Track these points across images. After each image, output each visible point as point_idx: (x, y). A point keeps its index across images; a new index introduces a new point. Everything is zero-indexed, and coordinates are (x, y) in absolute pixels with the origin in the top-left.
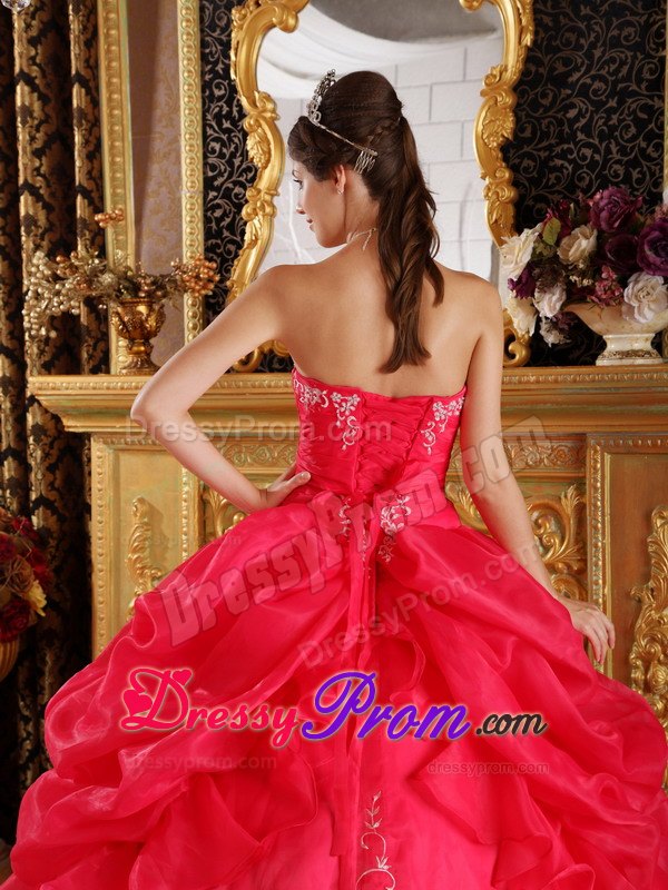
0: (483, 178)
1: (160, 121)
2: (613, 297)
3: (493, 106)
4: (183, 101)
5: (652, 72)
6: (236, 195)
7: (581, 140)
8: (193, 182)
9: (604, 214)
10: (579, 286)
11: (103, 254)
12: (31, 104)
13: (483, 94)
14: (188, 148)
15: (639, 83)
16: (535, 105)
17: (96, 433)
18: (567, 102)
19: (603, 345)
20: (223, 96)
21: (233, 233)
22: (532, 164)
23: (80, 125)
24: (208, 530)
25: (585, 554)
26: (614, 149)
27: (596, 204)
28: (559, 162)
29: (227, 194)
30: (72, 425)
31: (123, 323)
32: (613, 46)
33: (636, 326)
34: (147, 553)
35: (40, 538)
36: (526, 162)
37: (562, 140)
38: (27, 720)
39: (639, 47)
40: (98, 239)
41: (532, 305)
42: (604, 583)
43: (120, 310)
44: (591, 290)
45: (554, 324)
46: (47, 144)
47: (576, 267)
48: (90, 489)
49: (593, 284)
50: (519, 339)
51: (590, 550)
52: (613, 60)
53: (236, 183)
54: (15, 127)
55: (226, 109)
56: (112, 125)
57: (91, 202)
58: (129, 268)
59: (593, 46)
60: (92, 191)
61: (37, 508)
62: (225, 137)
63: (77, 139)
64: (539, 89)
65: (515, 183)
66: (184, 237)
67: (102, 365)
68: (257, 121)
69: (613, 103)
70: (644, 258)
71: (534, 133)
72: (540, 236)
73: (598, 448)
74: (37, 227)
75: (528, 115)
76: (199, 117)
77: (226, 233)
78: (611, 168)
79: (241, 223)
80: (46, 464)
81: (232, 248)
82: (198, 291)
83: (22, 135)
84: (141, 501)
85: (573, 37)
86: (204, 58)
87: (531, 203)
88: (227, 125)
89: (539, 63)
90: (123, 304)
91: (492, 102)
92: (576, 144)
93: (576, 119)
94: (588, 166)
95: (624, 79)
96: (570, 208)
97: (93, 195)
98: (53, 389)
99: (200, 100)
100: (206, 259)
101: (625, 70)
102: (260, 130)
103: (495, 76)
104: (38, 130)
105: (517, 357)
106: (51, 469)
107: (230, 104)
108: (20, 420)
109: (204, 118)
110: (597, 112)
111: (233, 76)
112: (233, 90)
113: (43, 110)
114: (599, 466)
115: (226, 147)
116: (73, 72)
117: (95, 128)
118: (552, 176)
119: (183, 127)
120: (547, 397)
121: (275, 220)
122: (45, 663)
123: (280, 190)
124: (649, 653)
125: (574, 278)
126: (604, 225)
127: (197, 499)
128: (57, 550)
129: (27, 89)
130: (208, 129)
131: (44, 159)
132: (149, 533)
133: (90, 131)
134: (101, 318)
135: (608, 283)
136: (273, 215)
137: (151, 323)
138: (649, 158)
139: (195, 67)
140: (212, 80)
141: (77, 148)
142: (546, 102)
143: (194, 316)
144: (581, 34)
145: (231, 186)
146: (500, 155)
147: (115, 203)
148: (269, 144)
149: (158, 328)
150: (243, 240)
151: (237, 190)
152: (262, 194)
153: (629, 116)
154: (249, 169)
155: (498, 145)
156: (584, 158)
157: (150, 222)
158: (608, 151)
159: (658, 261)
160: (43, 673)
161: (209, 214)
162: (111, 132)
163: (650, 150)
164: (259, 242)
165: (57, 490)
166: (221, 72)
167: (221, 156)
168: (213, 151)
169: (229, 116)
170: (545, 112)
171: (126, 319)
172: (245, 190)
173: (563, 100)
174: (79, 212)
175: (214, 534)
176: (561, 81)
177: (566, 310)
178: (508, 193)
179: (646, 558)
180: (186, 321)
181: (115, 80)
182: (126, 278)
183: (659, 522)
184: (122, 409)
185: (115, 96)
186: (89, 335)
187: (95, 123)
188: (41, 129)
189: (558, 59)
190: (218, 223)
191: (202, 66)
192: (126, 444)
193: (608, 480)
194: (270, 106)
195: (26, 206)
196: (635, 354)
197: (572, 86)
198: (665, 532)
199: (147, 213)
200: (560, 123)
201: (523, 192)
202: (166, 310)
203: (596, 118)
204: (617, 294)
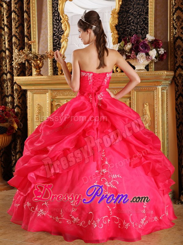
0: (111, 33)
1: (43, 21)
3: (113, 17)
4: (48, 16)
5: (146, 10)
6: (60, 37)
7: (132, 25)
8: (50, 34)
9: (133, 40)
11: (31, 50)
12: (15, 17)
13: (111, 15)
14: (49, 27)
15: (143, 12)
16: (122, 17)
17: (28, 89)
18: (129, 16)
19: (135, 68)
20: (57, 15)
21: (59, 45)
22: (122, 30)
23: (26, 22)
24: (53, 110)
26: (139, 26)
27: (132, 38)
29: (58, 37)
30: (23, 88)
31: (34, 65)
32: (138, 5)
34: (39, 116)
35: (17, 114)
36: (121, 29)
37: (128, 25)
38: (14, 156)
39: (143, 5)
40: (30, 47)
43: (34, 62)
44: (130, 56)
46: (19, 26)
47: (127, 51)
52: (138, 8)
53: (60, 34)
54: (12, 22)
55: (58, 18)
56: (33, 22)
57: (28, 39)
58: (36, 53)
59: (134, 4)
61: (16, 107)
62: (57, 24)
63: (25, 25)
64: (123, 14)
65: (118, 34)
66: (49, 46)
67: (31, 74)
68: (64, 20)
70: (140, 49)
71: (122, 23)
72: (120, 45)
74: (16, 44)
75: (121, 19)
76: (52, 20)
77: (58, 45)
78: (138, 30)
79: (61, 43)
80: (18, 97)
81: (59, 49)
82: (51, 58)
83: (13, 24)
84: (38, 104)
85: (130, 3)
86: (53, 7)
87: (122, 38)
88: (58, 21)
89: (123, 8)
90: (34, 61)
93: (131, 20)
94: (133, 30)
95: (140, 12)
96: (127, 39)
97: (29, 37)
98: (19, 79)
99: (52, 16)
100: (53, 51)
101: (141, 10)
102: (64, 23)
103: (114, 11)
104: (17, 23)
105: (118, 71)
106: (19, 99)
107: (58, 17)
108: (12, 88)
109: (53, 20)
110: (135, 18)
111: (59, 11)
112: (59, 14)
113: (18, 19)
114: (134, 94)
115: (57, 26)
116: (25, 10)
118: (126, 32)
119: (48, 22)
122: (18, 142)
123: (69, 36)
125: (127, 54)
126: (133, 43)
127: (50, 104)
128: (20, 117)
129: (14, 14)
130: (54, 22)
131: (18, 29)
132: (40, 111)
133: (28, 23)
134: (30, 64)
135: (133, 54)
136: (67, 41)
137: (41, 65)
139: (51, 9)
140: (55, 12)
141: (25, 27)
142: (125, 16)
143: (51, 64)
144: (132, 2)
145: (59, 35)
146: (115, 28)
147: (33, 39)
148: (66, 26)
150: (61, 47)
152: (65, 36)
153: (141, 19)
154: (63, 31)
155: (115, 26)
156: (133, 28)
157: (41, 43)
158: (137, 27)
159: (143, 50)
160: (17, 145)
161: (54, 41)
162: (33, 23)
163: (146, 27)
164: (64, 47)
165: (20, 103)
166: (56, 10)
167: (57, 28)
168: (55, 27)
169: (58, 20)
170: (124, 18)
171: (35, 64)
172: (62, 36)
174: (25, 41)
176: (128, 12)
177: (127, 60)
178: (117, 36)
179: (143, 113)
180: (49, 65)
181: (34, 12)
182: (35, 55)
183: (146, 106)
184: (34, 83)
185: (34, 15)
186: (28, 68)
187: (29, 21)
188: (18, 23)
189: (127, 7)
190: (56, 43)
191: (53, 9)
192: (35, 92)
193: (135, 97)
194: (67, 17)
195: (14, 40)
196: (141, 70)
197: (130, 13)
198: (147, 108)
199: (41, 41)
200: (128, 21)
201: (120, 36)
202: (44, 62)
203: (135, 20)
204: (135, 57)
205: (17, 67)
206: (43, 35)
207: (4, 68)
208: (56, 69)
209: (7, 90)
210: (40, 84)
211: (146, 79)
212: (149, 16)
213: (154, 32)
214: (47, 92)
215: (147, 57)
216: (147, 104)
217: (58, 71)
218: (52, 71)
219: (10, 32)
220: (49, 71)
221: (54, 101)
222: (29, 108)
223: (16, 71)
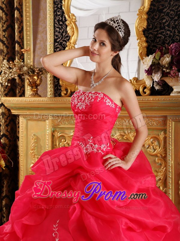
0: (138, 40)
1: (41, 22)
2: (176, 75)
3: (141, 19)
4: (48, 16)
6: (64, 44)
7: (167, 29)
8: (51, 40)
9: (173, 51)
10: (166, 72)
11: (23, 62)
12: (3, 16)
13: (138, 15)
14: (49, 30)
16: (153, 18)
17: (21, 115)
18: (163, 17)
19: (173, 90)
20: (60, 14)
22: (152, 36)
23: (17, 23)
24: (54, 144)
25: (166, 151)
26: (176, 32)
27: (171, 48)
28: (160, 35)
29: (61, 44)
30: (14, 112)
31: (30, 82)
34: (36, 151)
35: (3, 146)
36: (150, 35)
37: (161, 29)
40: (22, 57)
41: (152, 78)
42: (172, 160)
43: (29, 78)
44: (169, 73)
45: (158, 83)
46: (7, 28)
47: (165, 66)
48: (19, 132)
49: (170, 71)
50: (148, 88)
51: (168, 150)
52: (176, 5)
53: (63, 41)
55: (61, 18)
56: (27, 23)
57: (20, 46)
58: (31, 66)
60: (20, 42)
61: (3, 137)
62: (60, 27)
63: (16, 27)
64: (154, 14)
65: (147, 42)
67: (23, 94)
68: (70, 22)
69: (176, 18)
71: (153, 27)
72: (155, 57)
73: (171, 120)
74: (4, 53)
75: (151, 21)
76: (53, 21)
78: (175, 37)
80: (6, 124)
84: (34, 135)
86: (54, 3)
87: (151, 47)
88: (61, 23)
89: (154, 6)
90: (30, 76)
91: (140, 17)
92: (165, 30)
93: (165, 22)
94: (169, 37)
96: (163, 49)
98: (9, 101)
99: (53, 16)
102: (71, 25)
103: (141, 10)
104: (4, 24)
105: (147, 93)
106: (7, 126)
107: (62, 17)
111: (63, 9)
112: (63, 13)
113: (6, 18)
114: (171, 125)
115: (61, 30)
116: (15, 6)
117: (22, 24)
118: (158, 40)
119: (48, 23)
120: (156, 105)
122: (4, 184)
123: (77, 43)
125: (164, 69)
126: (173, 54)
127: (51, 134)
128: (8, 150)
130: (55, 24)
131: (6, 33)
132: (36, 144)
133: (20, 24)
134: (23, 81)
135: (174, 71)
137: (38, 82)
139: (52, 5)
140: (57, 10)
141: (16, 29)
142: (156, 17)
143: (51, 80)
145: (62, 41)
146: (142, 33)
147: (27, 46)
148: (74, 29)
149: (40, 83)
151: (64, 43)
152: (72, 44)
154: (67, 36)
155: (142, 30)
156: (167, 34)
157: (38, 52)
158: (175, 32)
160: (3, 187)
161: (55, 50)
162: (26, 25)
165: (9, 132)
166: (59, 7)
167: (59, 32)
168: (57, 31)
169: (62, 21)
170: (156, 20)
171: (31, 81)
172: (66, 43)
174: (16, 49)
175: (56, 145)
176: (161, 11)
177: (162, 79)
178: (145, 44)
180: (48, 82)
181: (27, 9)
182: (31, 69)
184: (29, 107)
185: (28, 14)
186: (19, 86)
187: (22, 22)
188: (5, 23)
189: (160, 5)
191: (54, 5)
192: (30, 118)
193: (173, 130)
194: (74, 18)
195: (1, 46)
197: (164, 13)
199: (37, 49)
200: (161, 24)
201: (149, 44)
202: (42, 78)
203: (171, 22)
204: (177, 74)
205: (6, 84)
206: (41, 41)
208: (58, 88)
210: (38, 107)
214: (47, 119)
217: (60, 89)
218: (52, 89)
220: (49, 90)
221: (57, 131)
222: (22, 140)
223: (4, 89)
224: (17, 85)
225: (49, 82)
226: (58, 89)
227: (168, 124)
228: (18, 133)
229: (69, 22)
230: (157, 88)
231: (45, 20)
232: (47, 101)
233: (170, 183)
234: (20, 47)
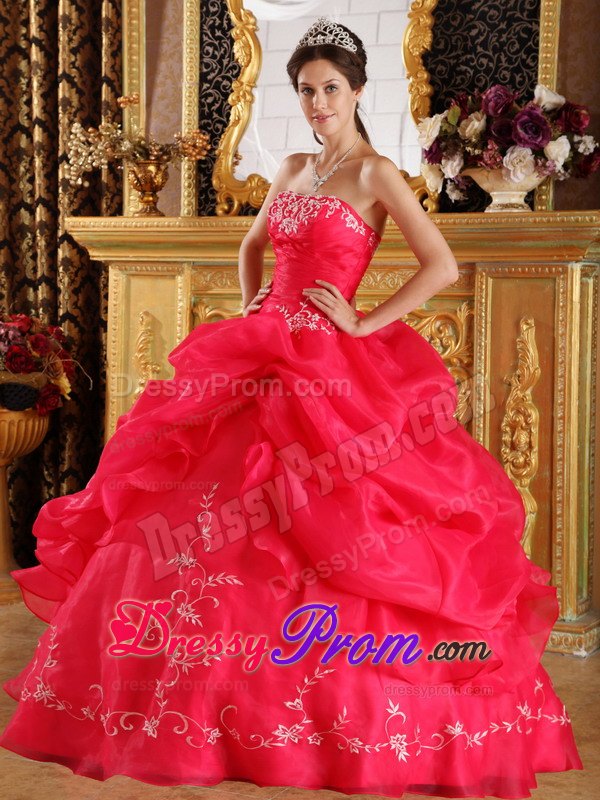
0: (408, 78)
1: (168, 29)
2: (496, 163)
3: (417, 25)
4: (186, 15)
5: (531, 4)
6: (224, 87)
7: (480, 52)
8: (191, 76)
9: (491, 104)
10: (472, 155)
12: (70, 14)
14: (188, 50)
15: (522, 11)
16: (447, 25)
17: (113, 262)
18: (471, 24)
19: (489, 200)
20: (216, 12)
21: (221, 115)
22: (444, 69)
23: (107, 31)
25: (473, 351)
26: (503, 59)
27: (487, 97)
28: (464, 68)
29: (217, 86)
30: (95, 255)
31: (138, 179)
33: (513, 186)
34: (149, 353)
35: (67, 343)
36: (440, 67)
37: (466, 51)
38: (49, 485)
40: (118, 116)
41: (440, 170)
42: (485, 372)
43: (135, 169)
44: (480, 158)
45: (456, 185)
46: (81, 45)
47: (470, 141)
48: (106, 308)
49: (482, 153)
50: (431, 196)
51: (476, 348)
53: (224, 78)
54: (57, 31)
55: (218, 22)
56: (131, 31)
57: (113, 89)
58: (141, 138)
60: (114, 81)
61: (64, 321)
62: (217, 43)
63: (105, 41)
64: (451, 14)
65: (431, 82)
66: (184, 117)
67: (118, 211)
68: (242, 31)
70: (517, 134)
71: (446, 46)
72: (446, 118)
73: (484, 274)
74: (72, 107)
75: (442, 33)
76: (198, 27)
77: (215, 115)
78: (501, 73)
79: (227, 107)
80: (72, 288)
81: (220, 126)
82: (195, 156)
83: (63, 36)
84: (146, 313)
87: (443, 97)
88: (218, 33)
90: (138, 164)
91: (416, 23)
92: (476, 55)
93: (477, 36)
94: (485, 71)
95: (511, 9)
96: (467, 99)
97: (115, 84)
98: (83, 227)
99: (199, 15)
100: (201, 133)
101: (512, 2)
102: (244, 38)
103: (418, 4)
104: (74, 34)
105: (429, 209)
106: (75, 292)
107: (221, 18)
108: (52, 255)
109: (201, 28)
110: (492, 32)
112: (224, 7)
113: (79, 19)
114: (484, 287)
115: (217, 50)
117: (118, 34)
118: (459, 78)
119: (185, 34)
121: (253, 105)
122: (66, 440)
123: (257, 84)
124: (515, 421)
125: (468, 149)
126: (491, 111)
127: (189, 312)
128: (78, 354)
130: (204, 36)
131: (78, 56)
132: (151, 337)
133: (114, 36)
134: (118, 178)
135: (492, 152)
136: (251, 102)
137: (158, 180)
138: (528, 66)
141: (104, 48)
142: (455, 23)
143: (189, 178)
145: (220, 79)
146: (421, 61)
147: (131, 91)
148: (250, 49)
149: (163, 183)
150: (228, 120)
151: (225, 83)
152: (244, 86)
153: (514, 35)
154: (234, 67)
155: (420, 54)
156: (482, 65)
157: (158, 106)
158: (499, 60)
159: (527, 137)
160: (64, 448)
161: (203, 100)
162: (130, 37)
163: (529, 61)
164: (241, 122)
165: (79, 308)
167: (214, 57)
168: (208, 53)
169: (220, 28)
170: (454, 31)
171: (140, 176)
172: (231, 82)
173: (468, 22)
174: (104, 97)
176: (466, 9)
177: (465, 173)
178: (426, 89)
179: (515, 353)
180: (183, 181)
182: (140, 146)
183: (525, 327)
184: (135, 242)
185: (134, 10)
186: (108, 190)
187: (118, 30)
188: (78, 33)
190: (209, 107)
192: (136, 270)
193: (490, 297)
194: (252, 20)
195: (63, 90)
196: (512, 206)
197: (475, 12)
198: (529, 334)
199: (155, 98)
200: (465, 39)
201: (437, 89)
202: (169, 170)
203: (491, 36)
204: (498, 160)
205: (80, 182)
207: (22, 186)
208: (207, 196)
209: (31, 261)
210: (158, 243)
211: (533, 239)
212: (543, 23)
213: (558, 79)
214: (180, 273)
215: (540, 163)
216: (531, 321)
217: (214, 201)
218: (193, 201)
219: (48, 63)
220: (184, 201)
221: (203, 303)
222: (114, 326)
223: (69, 199)
224: (104, 189)
225: (184, 183)
226: (207, 200)
227: (477, 284)
228: (103, 311)
229: (238, 32)
230: (454, 196)
231: (178, 26)
232: (180, 226)
233: (479, 427)
234: (113, 93)
